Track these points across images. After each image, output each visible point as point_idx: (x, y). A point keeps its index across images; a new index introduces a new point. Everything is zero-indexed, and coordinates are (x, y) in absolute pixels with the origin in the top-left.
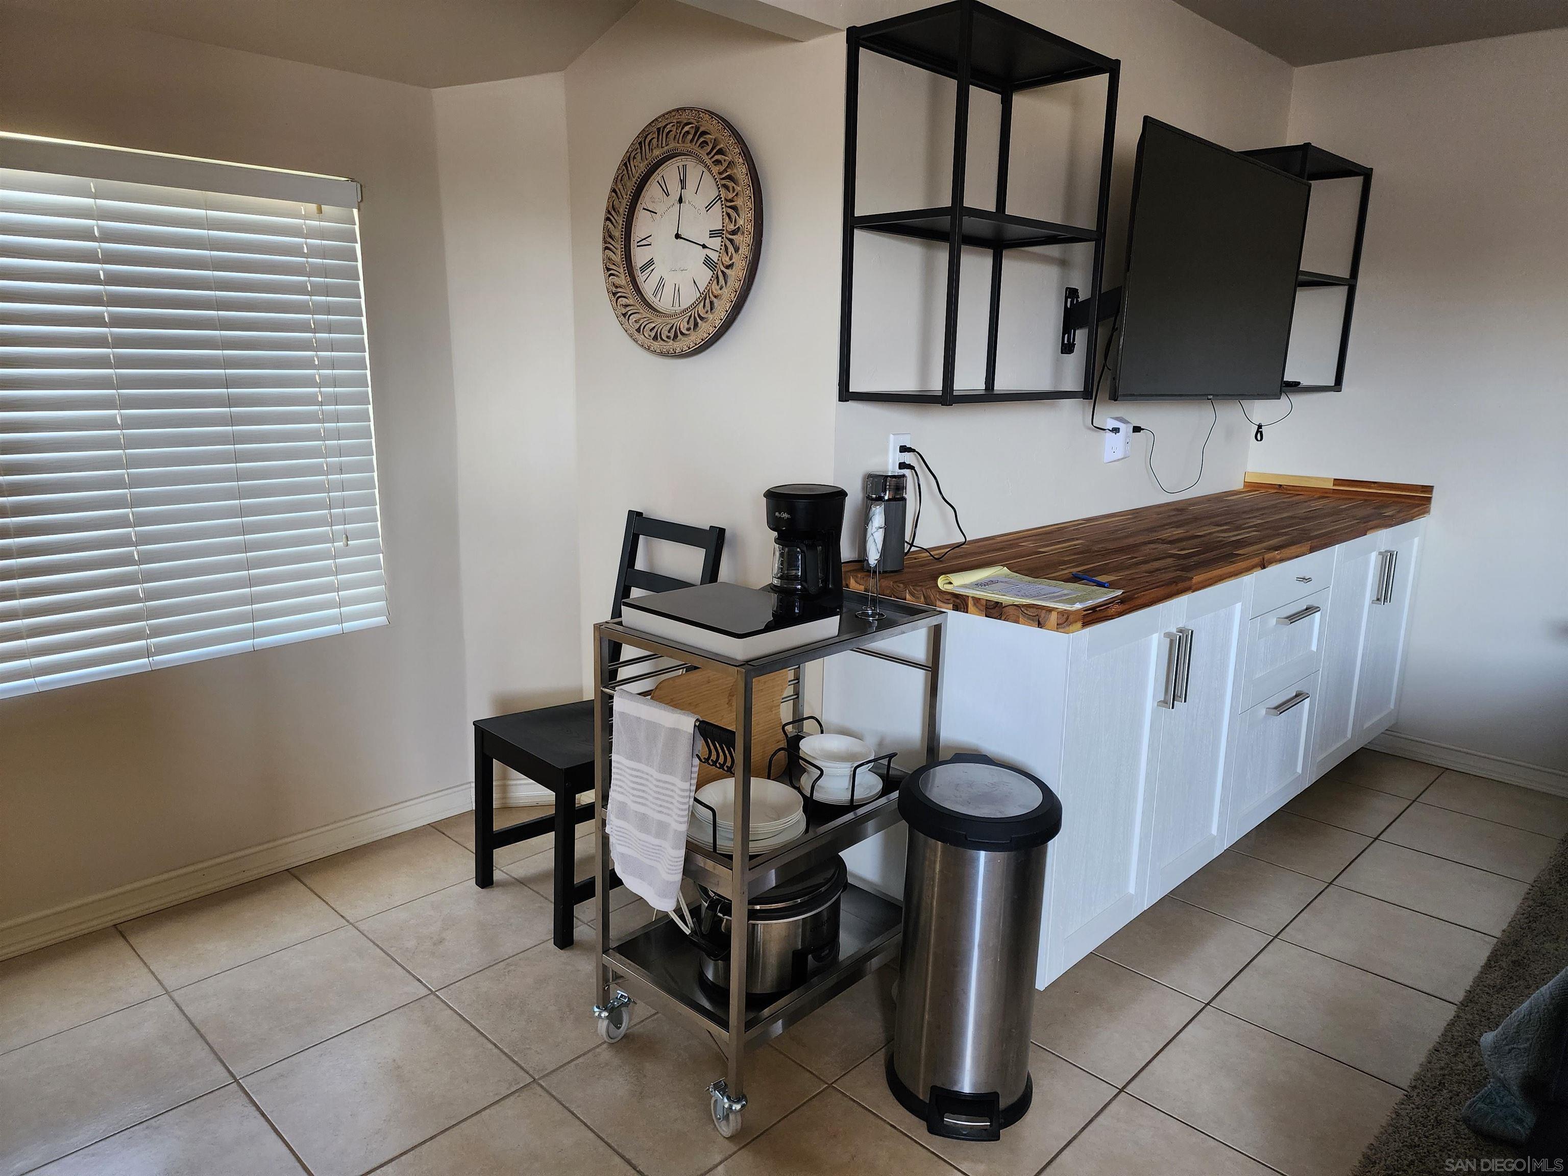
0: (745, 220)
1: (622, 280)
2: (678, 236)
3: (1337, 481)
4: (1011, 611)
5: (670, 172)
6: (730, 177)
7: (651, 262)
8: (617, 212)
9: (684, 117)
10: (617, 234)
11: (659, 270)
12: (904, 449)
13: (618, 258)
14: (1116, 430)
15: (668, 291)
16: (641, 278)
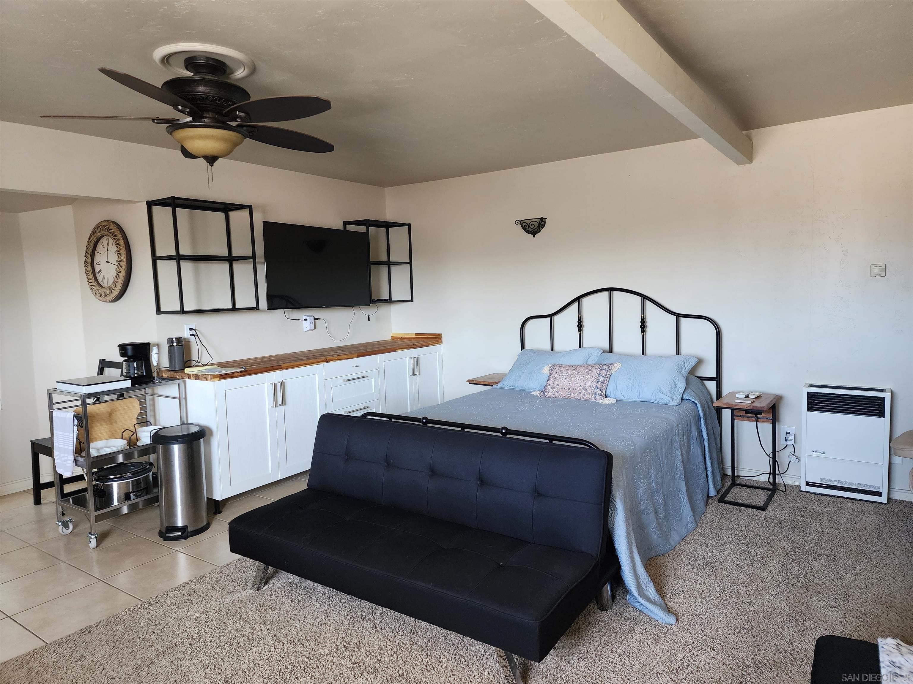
0: (124, 257)
1: (91, 276)
2: (107, 262)
3: (417, 334)
4: (200, 377)
5: (104, 240)
6: (118, 244)
7: (100, 271)
8: (88, 254)
9: (106, 224)
10: (88, 261)
11: (103, 273)
12: (191, 329)
13: (89, 269)
14: (306, 320)
15: (106, 279)
16: (97, 276)
